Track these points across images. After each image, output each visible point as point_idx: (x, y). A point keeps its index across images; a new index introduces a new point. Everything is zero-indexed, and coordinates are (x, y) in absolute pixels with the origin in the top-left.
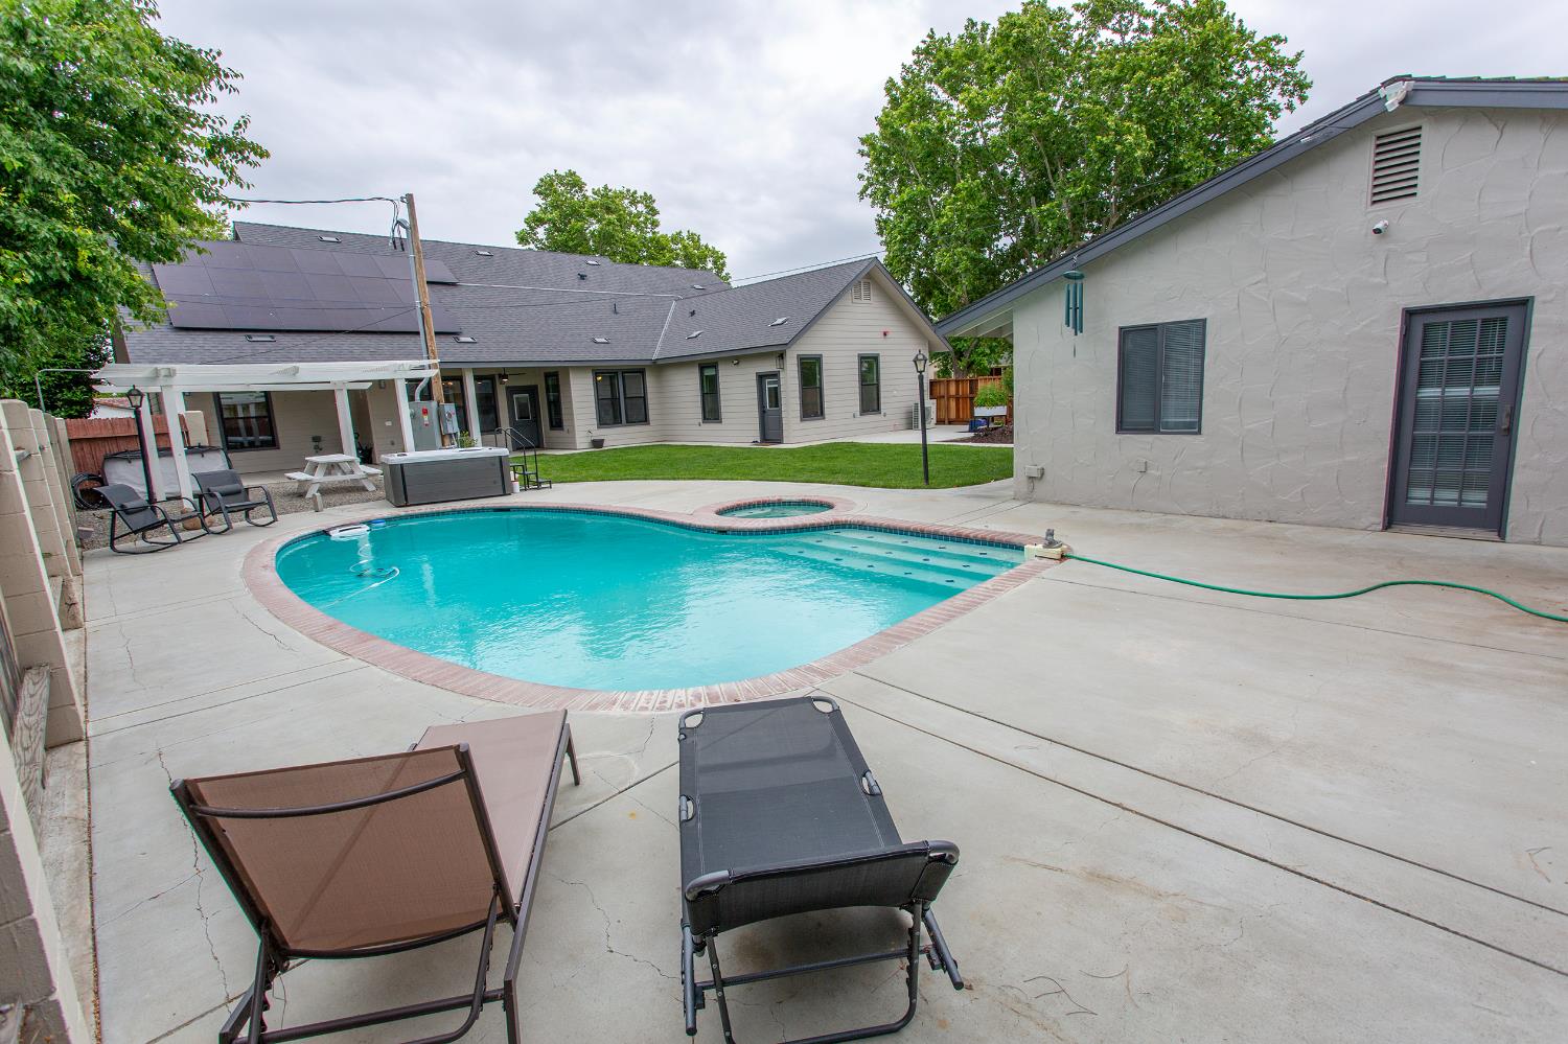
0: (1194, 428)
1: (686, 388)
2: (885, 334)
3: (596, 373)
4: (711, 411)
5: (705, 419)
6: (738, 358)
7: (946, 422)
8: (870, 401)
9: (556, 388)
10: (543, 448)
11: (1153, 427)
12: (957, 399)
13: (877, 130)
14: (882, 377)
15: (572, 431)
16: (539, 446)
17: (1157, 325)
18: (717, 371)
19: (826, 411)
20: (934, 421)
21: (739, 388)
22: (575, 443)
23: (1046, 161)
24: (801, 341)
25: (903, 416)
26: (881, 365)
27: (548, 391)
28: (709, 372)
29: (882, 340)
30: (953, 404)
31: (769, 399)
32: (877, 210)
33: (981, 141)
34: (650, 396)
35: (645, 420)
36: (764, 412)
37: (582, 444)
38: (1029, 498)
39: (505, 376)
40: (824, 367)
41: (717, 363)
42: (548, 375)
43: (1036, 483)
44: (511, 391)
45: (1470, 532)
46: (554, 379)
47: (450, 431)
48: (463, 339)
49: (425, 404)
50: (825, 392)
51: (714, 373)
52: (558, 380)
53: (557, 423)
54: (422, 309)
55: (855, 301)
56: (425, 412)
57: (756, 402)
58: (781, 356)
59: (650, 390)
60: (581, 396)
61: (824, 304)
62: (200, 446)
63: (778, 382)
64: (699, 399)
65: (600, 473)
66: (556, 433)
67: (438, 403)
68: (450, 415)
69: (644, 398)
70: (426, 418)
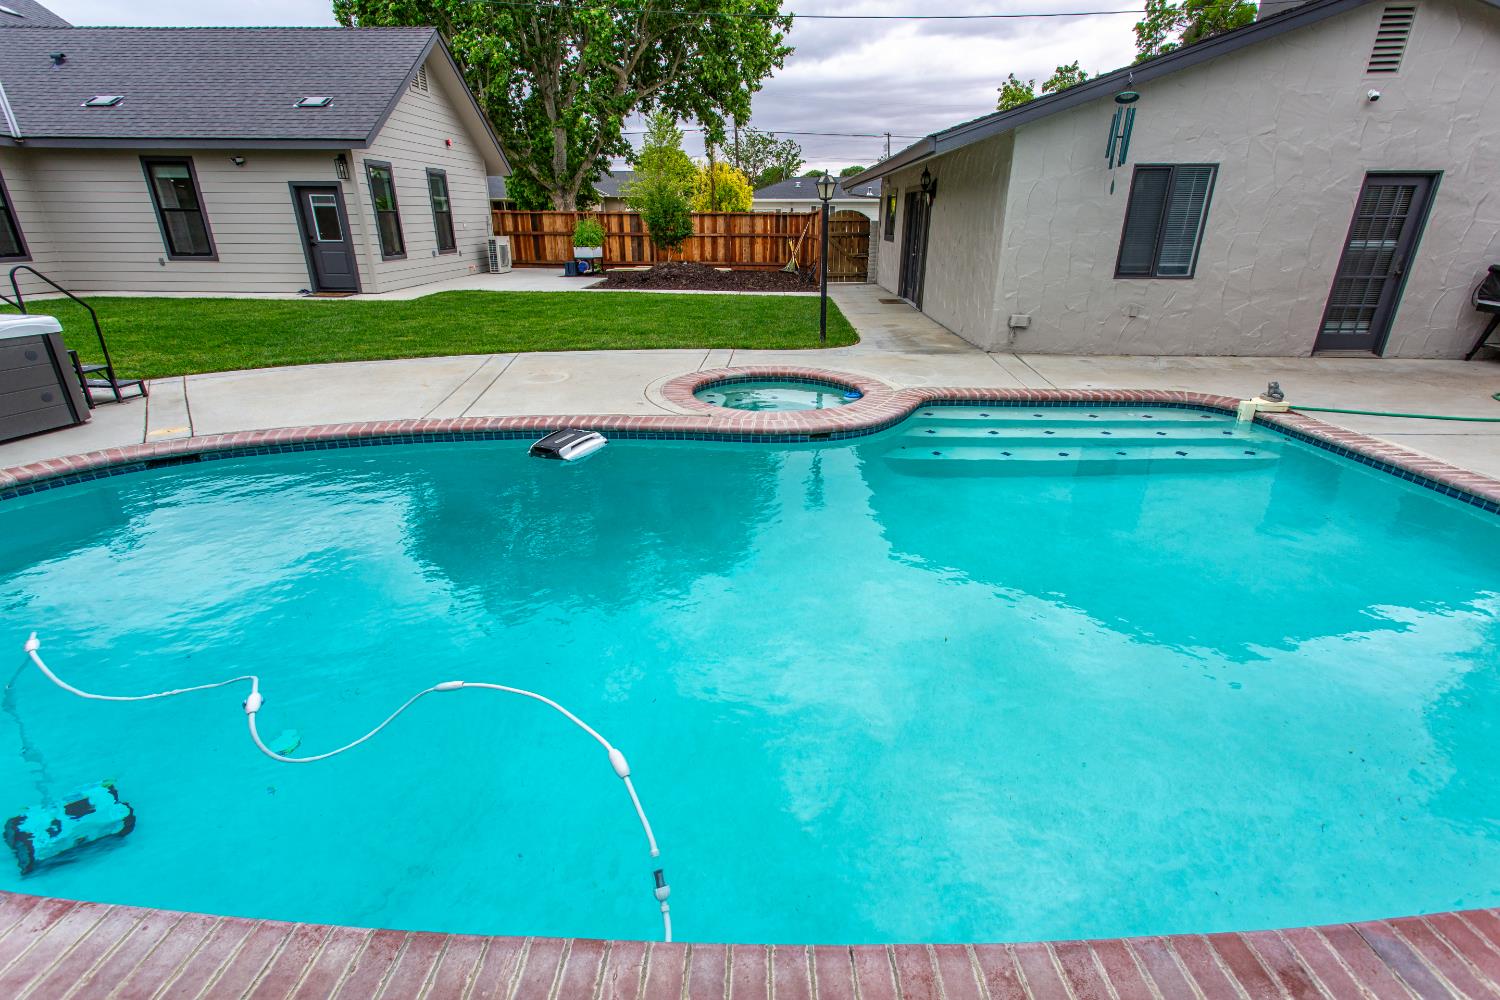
0: (1183, 272)
1: (114, 195)
2: (447, 144)
4: (188, 242)
5: (175, 254)
6: (240, 153)
8: (445, 236)
11: (1149, 272)
14: (452, 203)
17: (1173, 166)
18: (191, 173)
19: (407, 247)
20: (512, 261)
21: (251, 203)
26: (450, 186)
28: (171, 173)
29: (444, 151)
31: (323, 226)
34: (18, 206)
35: (20, 252)
36: (314, 245)
38: (1008, 350)
40: (396, 182)
41: (187, 158)
45: (1356, 353)
51: (185, 175)
55: (414, 89)
57: (293, 229)
58: (343, 159)
59: (15, 196)
63: (340, 200)
64: (152, 218)
69: (8, 211)
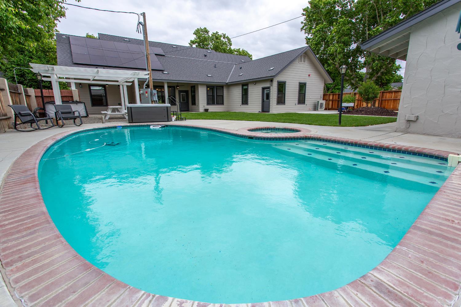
1: (237, 92)
2: (309, 75)
3: (208, 87)
4: (245, 101)
5: (243, 103)
6: (255, 82)
7: (328, 109)
8: (302, 100)
9: (194, 92)
10: (189, 111)
12: (333, 101)
13: (309, 6)
14: (307, 91)
15: (198, 106)
16: (188, 110)
18: (248, 87)
19: (286, 102)
20: (324, 108)
21: (255, 93)
22: (199, 110)
23: (377, 11)
24: (279, 75)
25: (313, 106)
26: (307, 87)
27: (192, 93)
28: (245, 87)
29: (308, 77)
30: (331, 103)
31: (266, 97)
32: (307, 35)
33: (349, 7)
34: (225, 95)
35: (223, 104)
36: (264, 101)
37: (201, 110)
38: (406, 131)
39: (178, 86)
40: (287, 86)
41: (248, 84)
42: (192, 87)
43: (412, 124)
44: (180, 92)
46: (193, 88)
47: (155, 100)
48: (165, 72)
49: (147, 90)
50: (286, 95)
51: (247, 88)
52: (195, 88)
53: (194, 103)
54: (147, 55)
55: (299, 62)
56: (146, 92)
57: (261, 98)
58: (272, 81)
59: (225, 93)
60: (202, 94)
61: (289, 62)
62: (76, 101)
63: (270, 91)
64: (241, 96)
65: (205, 117)
66: (194, 106)
67: (151, 89)
68: (155, 94)
69: (223, 96)
70: (147, 95)
